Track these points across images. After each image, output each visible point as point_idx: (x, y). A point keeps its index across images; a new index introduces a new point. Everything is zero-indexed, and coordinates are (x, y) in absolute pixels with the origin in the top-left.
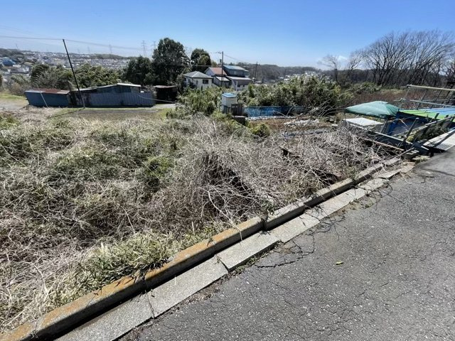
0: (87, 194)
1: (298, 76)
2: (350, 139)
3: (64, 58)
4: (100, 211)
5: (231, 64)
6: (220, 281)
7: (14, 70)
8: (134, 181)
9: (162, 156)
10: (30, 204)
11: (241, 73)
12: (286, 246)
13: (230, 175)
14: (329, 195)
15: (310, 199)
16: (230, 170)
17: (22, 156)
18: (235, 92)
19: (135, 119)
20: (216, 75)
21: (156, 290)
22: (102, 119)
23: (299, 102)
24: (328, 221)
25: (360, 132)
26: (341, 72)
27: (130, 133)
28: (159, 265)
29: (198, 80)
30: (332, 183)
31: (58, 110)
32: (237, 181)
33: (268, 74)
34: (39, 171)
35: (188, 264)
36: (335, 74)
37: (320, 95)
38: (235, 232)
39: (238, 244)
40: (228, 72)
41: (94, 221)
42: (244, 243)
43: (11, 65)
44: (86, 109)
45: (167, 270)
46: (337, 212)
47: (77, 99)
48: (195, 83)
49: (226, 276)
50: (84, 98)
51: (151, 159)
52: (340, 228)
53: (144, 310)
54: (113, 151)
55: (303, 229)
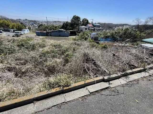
0: (48, 61)
1: (121, 27)
2: (143, 52)
3: (46, 22)
4: (51, 67)
5: (95, 23)
6: (87, 96)
7: (34, 26)
8: (61, 59)
9: (70, 52)
10: (34, 62)
11: (99, 26)
12: (112, 89)
13: (92, 61)
14: (132, 73)
15: (123, 73)
16: (93, 59)
17: (33, 49)
18: (96, 33)
19: (63, 40)
20: (90, 27)
21: (66, 94)
22: (54, 40)
23: (121, 37)
24: (131, 83)
25: (148, 50)
26: (140, 25)
27: (61, 45)
28: (68, 86)
29: (84, 29)
30: (134, 68)
31: (43, 37)
32: (95, 63)
33: (109, 27)
34: (37, 53)
35: (77, 88)
36: (138, 27)
37: (130, 34)
38: (93, 80)
39: (94, 85)
40: (94, 26)
41: (49, 70)
42: (96, 85)
43: (33, 24)
44: (50, 37)
45: (70, 88)
46: (135, 80)
47: (48, 34)
48: (82, 30)
49: (89, 95)
50: (50, 33)
51: (67, 53)
52: (136, 87)
53: (63, 99)
54: (56, 50)
55: (120, 84)
